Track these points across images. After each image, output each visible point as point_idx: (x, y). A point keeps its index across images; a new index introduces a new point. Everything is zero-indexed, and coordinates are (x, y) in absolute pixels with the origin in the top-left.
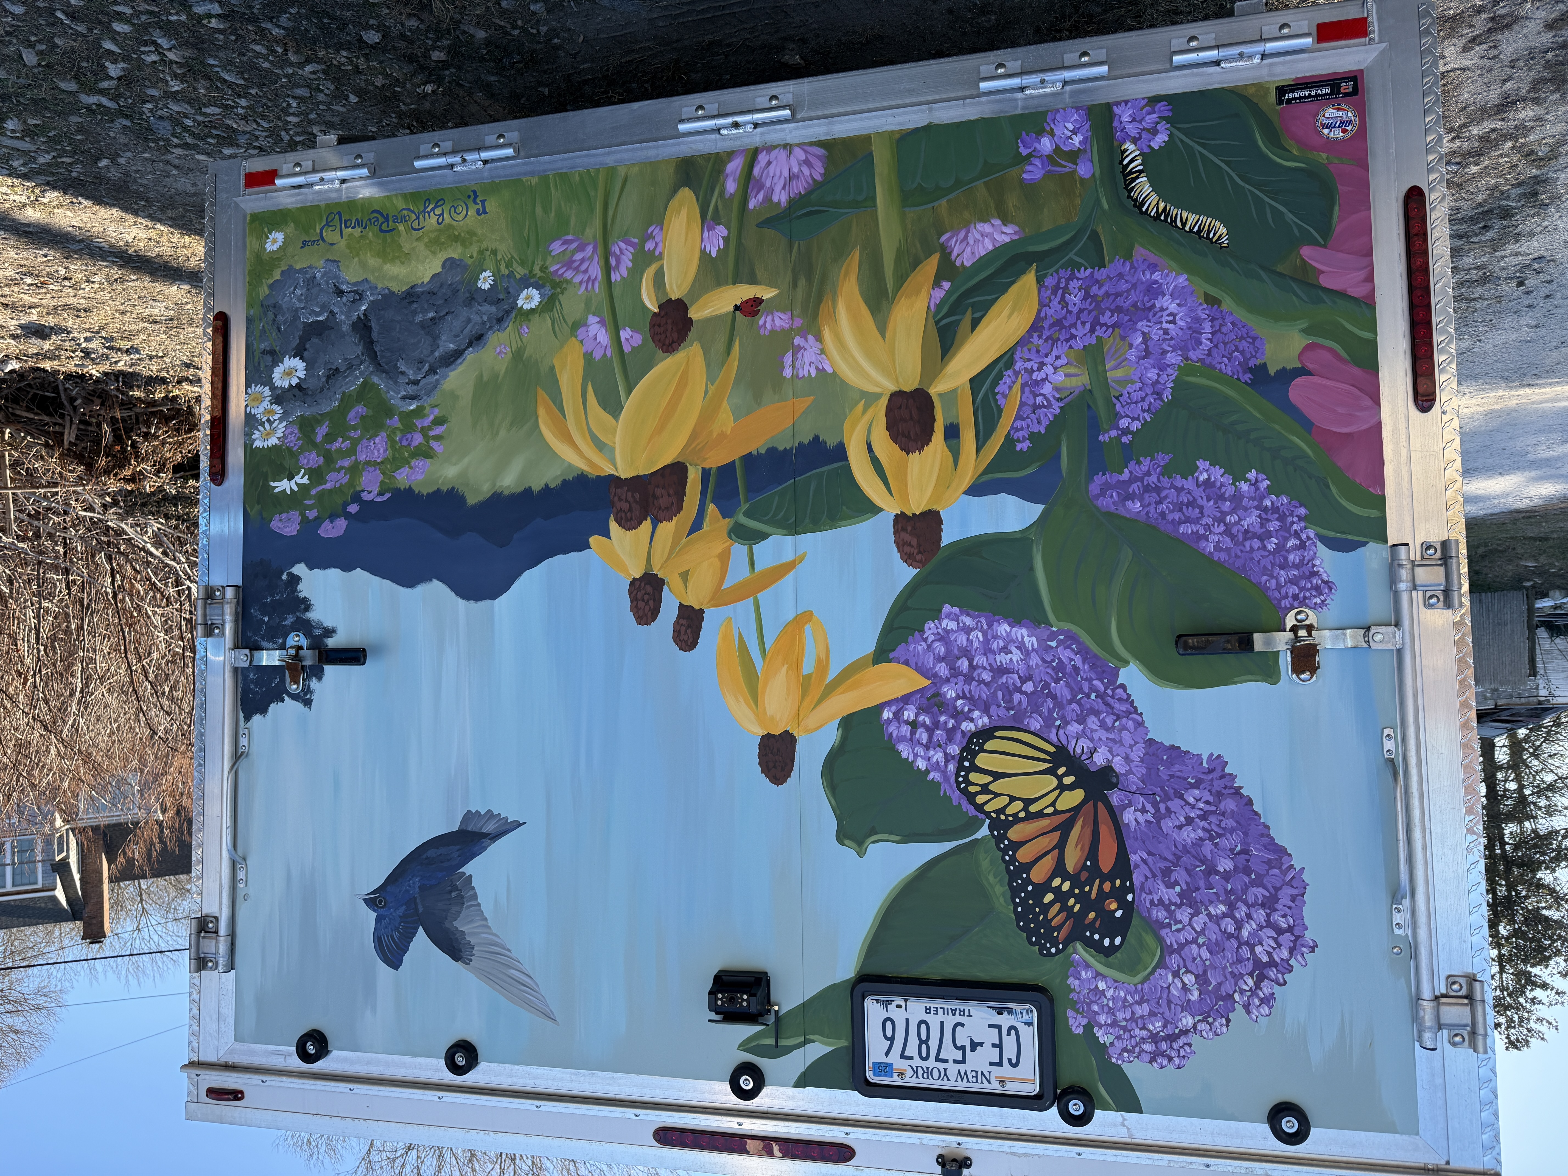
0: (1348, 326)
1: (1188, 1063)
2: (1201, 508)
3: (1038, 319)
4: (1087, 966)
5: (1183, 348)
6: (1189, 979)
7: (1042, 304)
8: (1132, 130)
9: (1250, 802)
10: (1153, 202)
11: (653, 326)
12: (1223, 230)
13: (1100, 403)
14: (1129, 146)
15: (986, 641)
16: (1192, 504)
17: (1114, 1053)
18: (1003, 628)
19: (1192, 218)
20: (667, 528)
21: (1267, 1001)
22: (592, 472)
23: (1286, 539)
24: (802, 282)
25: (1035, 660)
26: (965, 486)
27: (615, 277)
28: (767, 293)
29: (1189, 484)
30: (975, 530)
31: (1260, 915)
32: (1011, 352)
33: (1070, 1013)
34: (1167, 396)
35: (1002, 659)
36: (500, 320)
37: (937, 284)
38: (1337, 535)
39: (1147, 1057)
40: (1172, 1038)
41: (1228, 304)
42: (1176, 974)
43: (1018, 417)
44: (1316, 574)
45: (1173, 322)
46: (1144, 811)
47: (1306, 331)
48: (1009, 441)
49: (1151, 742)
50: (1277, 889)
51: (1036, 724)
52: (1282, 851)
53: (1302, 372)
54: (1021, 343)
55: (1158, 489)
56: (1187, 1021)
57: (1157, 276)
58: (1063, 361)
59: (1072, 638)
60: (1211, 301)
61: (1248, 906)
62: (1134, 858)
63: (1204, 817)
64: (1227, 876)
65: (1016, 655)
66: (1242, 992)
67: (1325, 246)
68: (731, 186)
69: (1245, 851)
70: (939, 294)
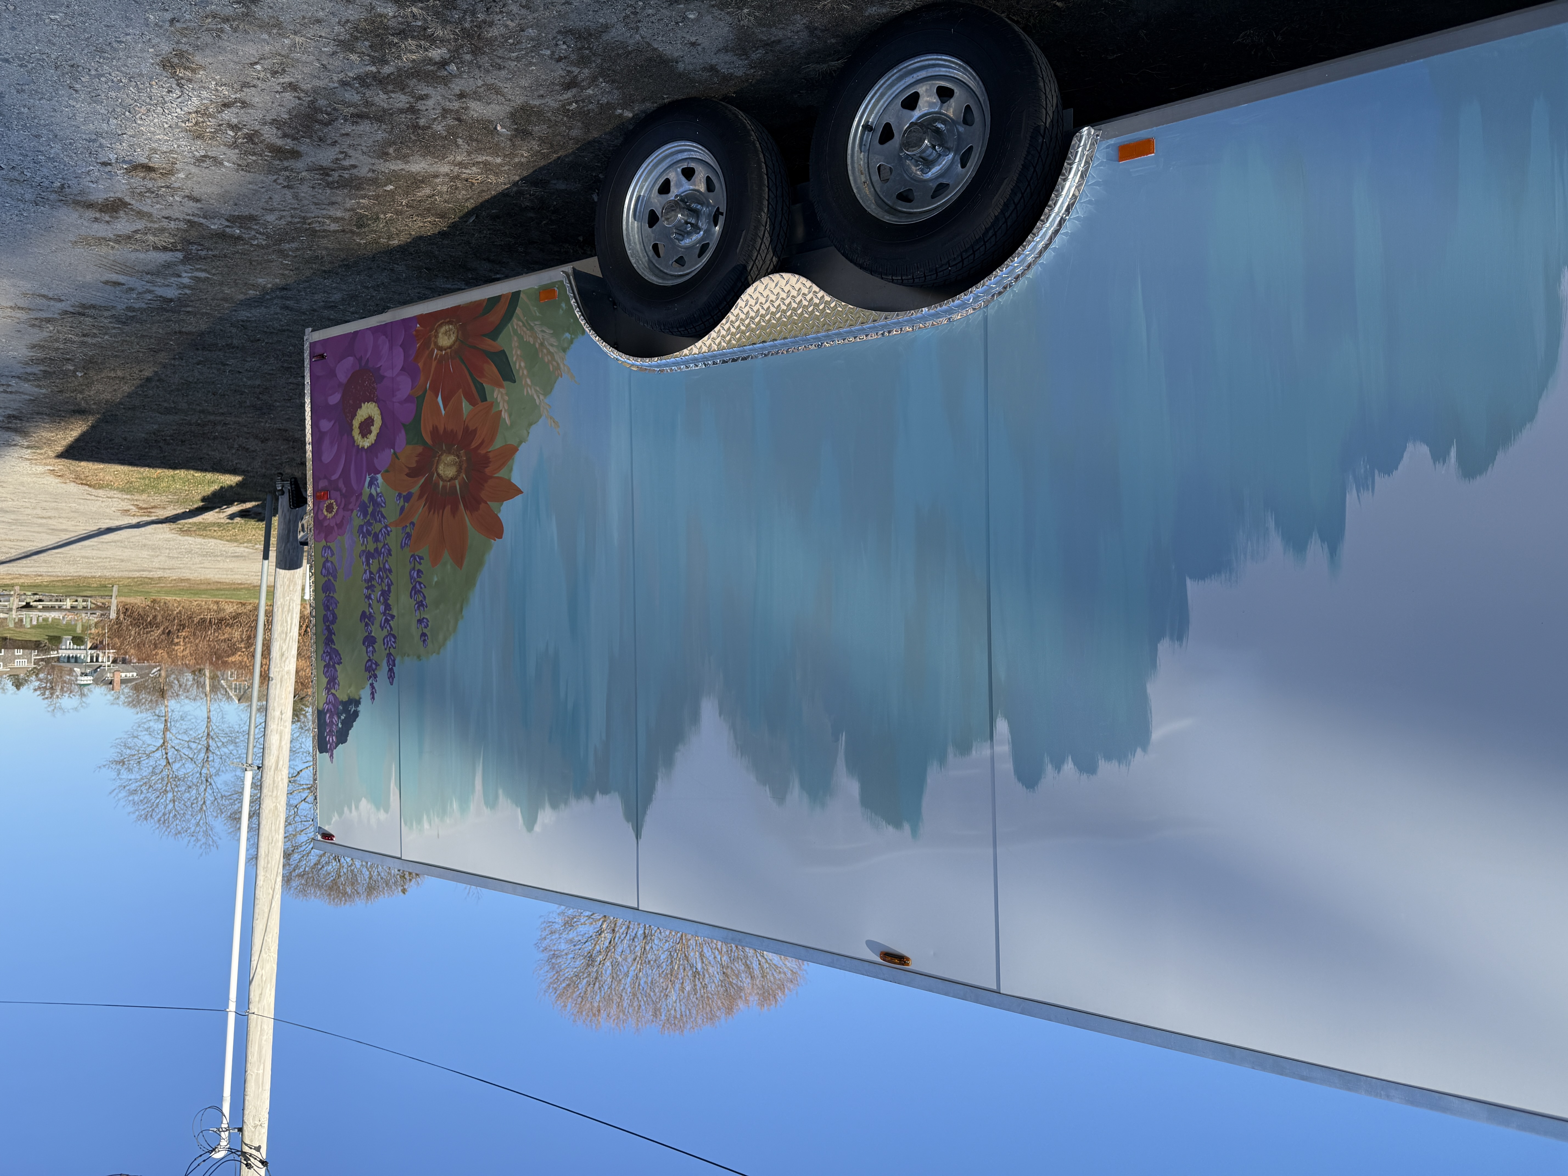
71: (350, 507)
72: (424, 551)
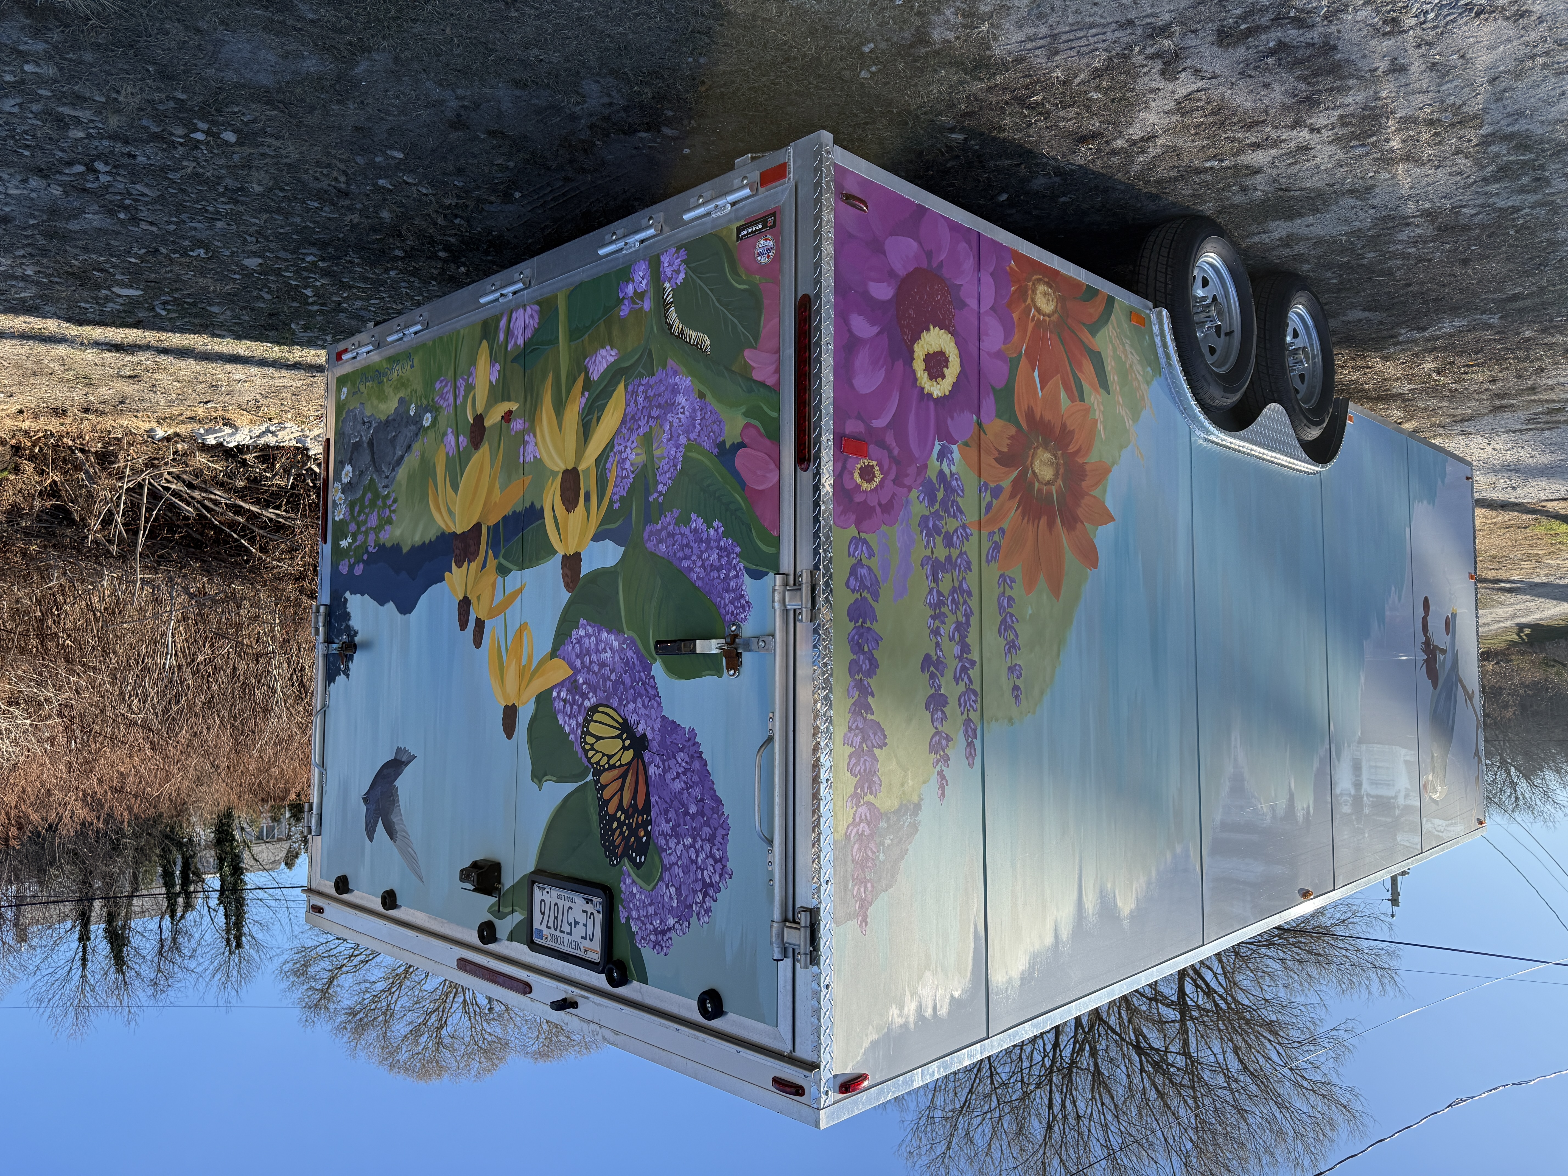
0: (765, 408)
1: (671, 952)
2: (692, 548)
3: (625, 415)
4: (629, 875)
5: (687, 432)
6: (673, 890)
7: (627, 405)
8: (669, 274)
9: (706, 764)
10: (677, 325)
11: (471, 432)
12: (708, 342)
13: (650, 473)
14: (667, 285)
15: (597, 645)
16: (688, 545)
17: (638, 938)
18: (604, 635)
19: (694, 334)
20: (473, 565)
21: (708, 911)
22: (448, 531)
23: (730, 571)
24: (529, 398)
25: (617, 658)
26: (591, 536)
27: (458, 402)
28: (514, 406)
29: (686, 531)
30: (595, 567)
31: (707, 847)
32: (613, 438)
33: (621, 908)
34: (679, 467)
35: (603, 656)
36: (417, 435)
37: (583, 394)
38: (754, 567)
39: (652, 944)
40: (663, 933)
41: (709, 398)
42: (667, 887)
43: (616, 486)
44: (742, 596)
45: (683, 413)
46: (658, 767)
47: (745, 414)
48: (611, 502)
49: (664, 717)
50: (716, 829)
51: (615, 703)
52: (718, 801)
53: (742, 445)
54: (618, 432)
55: (673, 535)
56: (671, 921)
57: (677, 380)
58: (635, 445)
59: (633, 642)
60: (702, 395)
61: (702, 840)
62: (653, 800)
63: (684, 773)
64: (693, 817)
65: (609, 654)
66: (697, 903)
67: (756, 348)
68: (502, 336)
69: (702, 800)
70: (584, 400)
71: (907, 481)
72: (1016, 572)
